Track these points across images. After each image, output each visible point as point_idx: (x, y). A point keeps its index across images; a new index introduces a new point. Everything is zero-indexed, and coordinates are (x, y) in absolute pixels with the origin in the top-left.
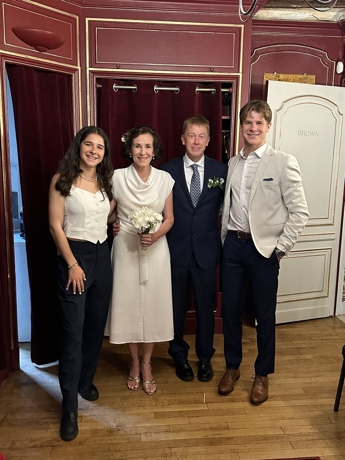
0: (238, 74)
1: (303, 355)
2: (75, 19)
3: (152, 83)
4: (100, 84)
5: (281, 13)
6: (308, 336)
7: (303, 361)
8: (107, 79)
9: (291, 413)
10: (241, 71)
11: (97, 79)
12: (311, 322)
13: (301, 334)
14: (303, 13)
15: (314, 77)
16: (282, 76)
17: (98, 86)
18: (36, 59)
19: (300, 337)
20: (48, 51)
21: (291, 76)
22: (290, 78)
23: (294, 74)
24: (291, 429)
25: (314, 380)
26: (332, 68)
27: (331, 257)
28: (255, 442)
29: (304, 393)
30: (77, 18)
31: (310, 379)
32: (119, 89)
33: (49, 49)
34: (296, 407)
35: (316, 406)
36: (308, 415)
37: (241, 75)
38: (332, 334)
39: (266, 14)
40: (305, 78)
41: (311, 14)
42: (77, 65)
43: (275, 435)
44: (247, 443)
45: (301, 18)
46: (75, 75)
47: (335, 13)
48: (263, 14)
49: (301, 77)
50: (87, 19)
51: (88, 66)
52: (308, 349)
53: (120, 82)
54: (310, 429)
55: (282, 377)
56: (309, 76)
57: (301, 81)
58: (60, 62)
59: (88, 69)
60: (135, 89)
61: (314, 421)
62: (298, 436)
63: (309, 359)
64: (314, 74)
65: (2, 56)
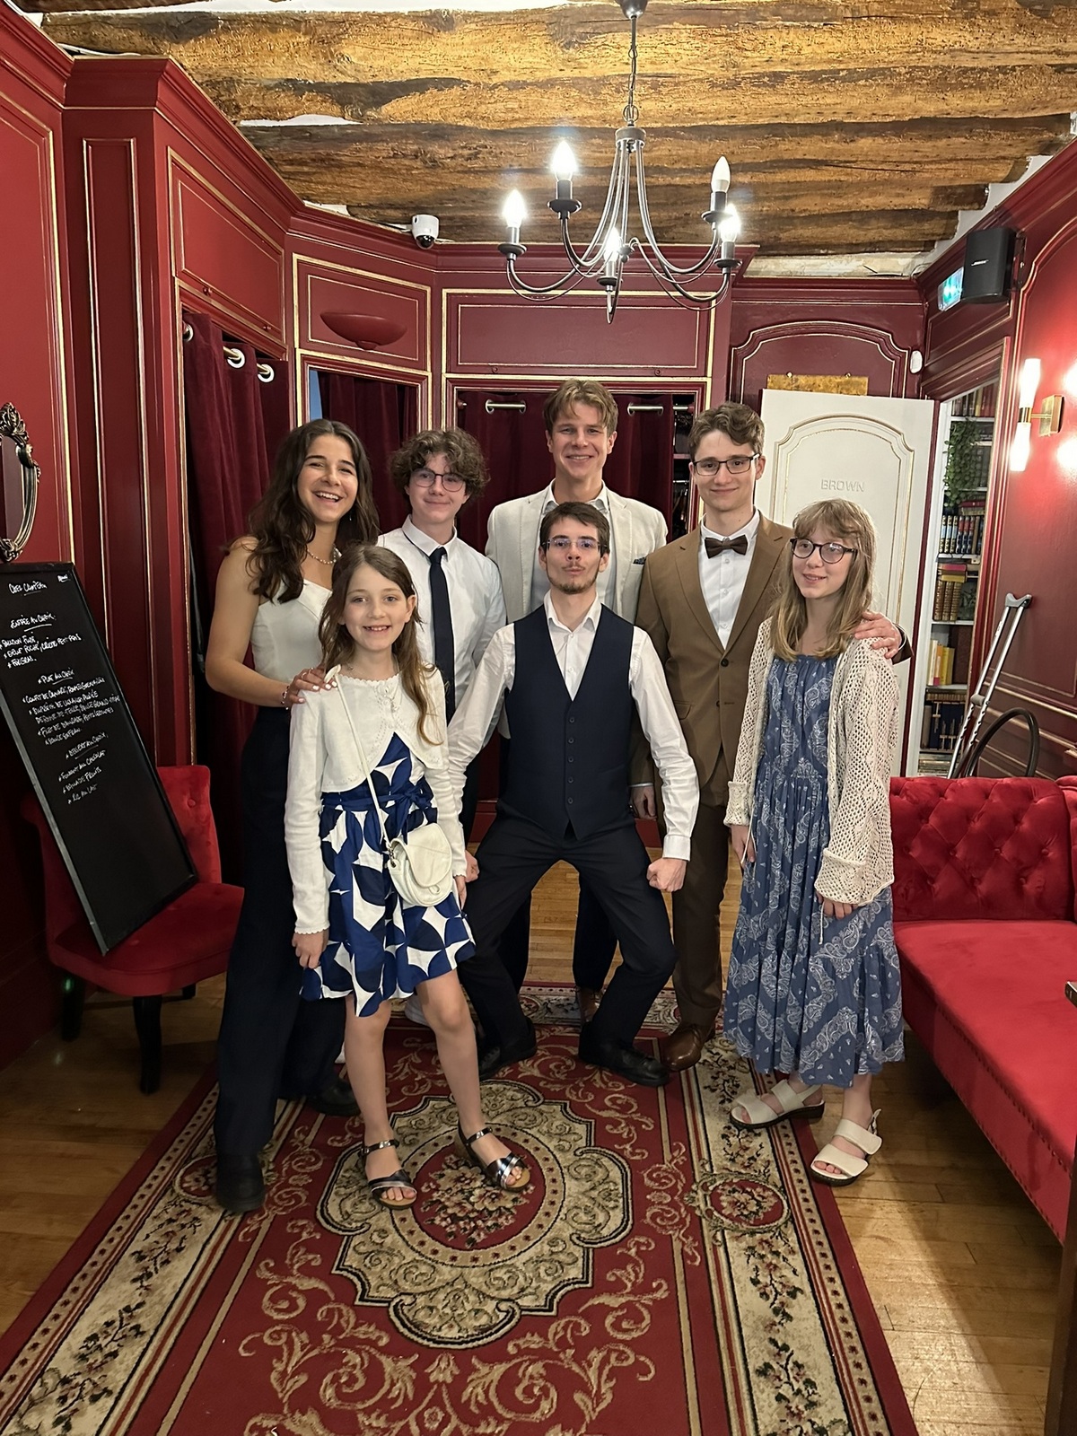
0: (704, 379)
2: (425, 292)
4: (463, 400)
5: (802, 264)
8: (475, 393)
10: (709, 374)
11: (459, 393)
14: (845, 262)
15: (866, 380)
16: (802, 380)
17: (460, 404)
18: (357, 361)
20: (378, 347)
21: (819, 380)
22: (818, 382)
23: (825, 375)
26: (902, 363)
30: (429, 290)
32: (495, 408)
33: (380, 344)
37: (709, 381)
39: (773, 267)
40: (847, 383)
41: (861, 263)
42: (426, 370)
45: (840, 273)
46: (422, 387)
47: (908, 260)
48: (768, 267)
49: (839, 380)
50: (445, 292)
51: (444, 370)
53: (496, 397)
56: (857, 379)
57: (838, 388)
58: (397, 365)
59: (445, 376)
60: (522, 409)
64: (865, 376)
65: (304, 358)
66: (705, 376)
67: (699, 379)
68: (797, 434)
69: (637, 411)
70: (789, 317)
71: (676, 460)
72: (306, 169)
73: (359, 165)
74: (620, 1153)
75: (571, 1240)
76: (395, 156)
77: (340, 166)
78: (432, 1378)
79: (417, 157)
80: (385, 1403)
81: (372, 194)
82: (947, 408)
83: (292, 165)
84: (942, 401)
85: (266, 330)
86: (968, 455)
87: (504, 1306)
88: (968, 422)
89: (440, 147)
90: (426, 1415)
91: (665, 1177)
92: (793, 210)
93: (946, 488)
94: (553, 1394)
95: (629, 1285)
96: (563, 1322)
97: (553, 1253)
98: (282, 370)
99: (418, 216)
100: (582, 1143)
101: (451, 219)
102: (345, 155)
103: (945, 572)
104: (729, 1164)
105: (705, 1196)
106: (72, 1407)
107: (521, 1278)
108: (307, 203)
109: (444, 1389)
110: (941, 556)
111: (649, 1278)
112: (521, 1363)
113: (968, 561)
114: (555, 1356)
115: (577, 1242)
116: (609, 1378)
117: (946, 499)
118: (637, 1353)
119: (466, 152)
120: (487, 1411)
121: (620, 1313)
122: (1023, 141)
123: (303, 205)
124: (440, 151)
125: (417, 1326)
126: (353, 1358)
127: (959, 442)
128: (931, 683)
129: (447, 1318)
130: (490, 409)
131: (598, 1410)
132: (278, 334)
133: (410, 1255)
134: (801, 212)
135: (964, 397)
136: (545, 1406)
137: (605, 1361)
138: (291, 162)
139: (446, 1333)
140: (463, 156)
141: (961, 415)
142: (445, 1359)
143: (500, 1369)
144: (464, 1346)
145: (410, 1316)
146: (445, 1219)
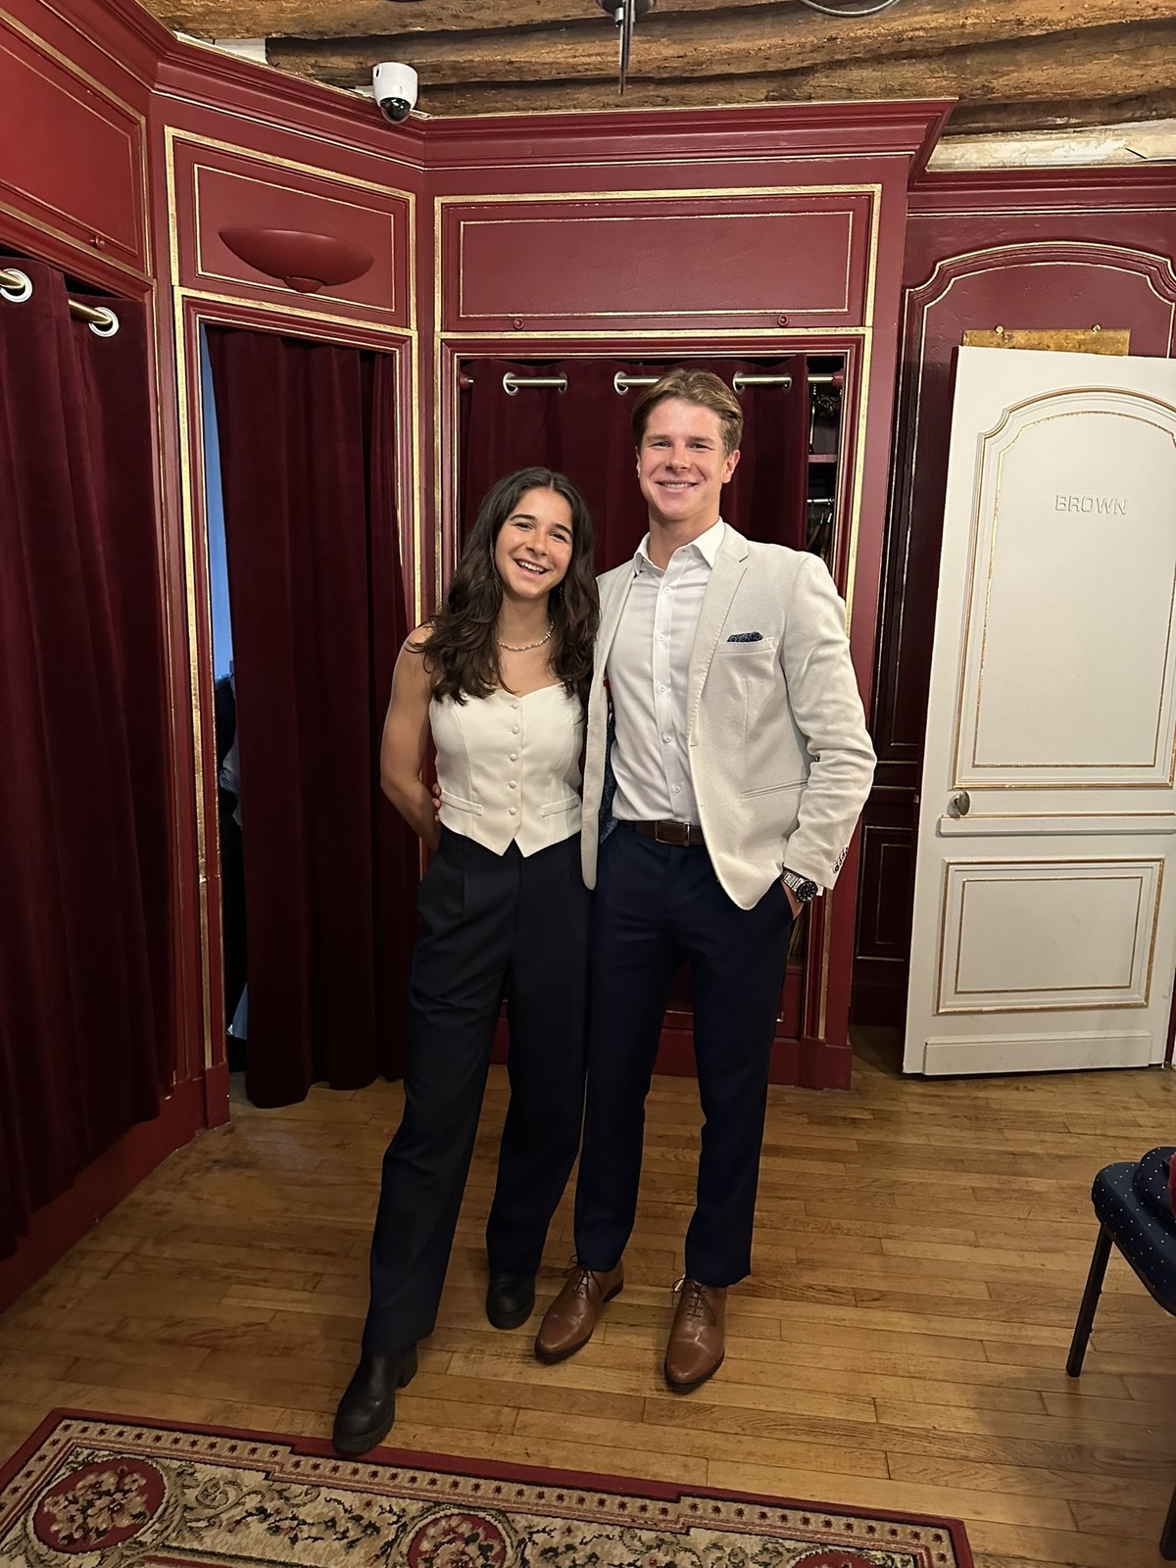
1: (1025, 1179)
2: (406, 202)
3: (610, 367)
4: (469, 375)
5: (1024, 149)
6: (1059, 1119)
7: (1017, 1195)
8: (486, 360)
9: (922, 1360)
10: (869, 321)
11: (463, 363)
12: (1086, 1078)
13: (1038, 1112)
14: (1094, 143)
15: (1126, 335)
16: (1020, 336)
17: (463, 380)
18: (286, 310)
19: (1033, 1120)
20: (322, 288)
21: (1046, 336)
22: (1046, 339)
23: (1059, 328)
24: (905, 1410)
25: (1031, 1260)
27: (1160, 887)
28: (777, 1435)
29: (987, 1298)
30: (412, 198)
31: (1022, 1256)
32: (521, 387)
33: (325, 284)
34: (946, 1341)
35: (1010, 1348)
36: (975, 1372)
37: (868, 333)
38: (1140, 1121)
39: (975, 156)
40: (1095, 340)
41: (1121, 144)
42: (408, 326)
43: (845, 1423)
44: (748, 1432)
45: (1088, 160)
46: (401, 353)
48: (968, 156)
49: (1082, 337)
50: (438, 201)
51: (438, 328)
52: (1047, 1160)
53: (521, 367)
54: (967, 1420)
55: (932, 1239)
56: (1111, 334)
57: (1080, 347)
58: (357, 319)
59: (440, 335)
60: (562, 386)
61: (989, 1397)
62: (919, 1436)
63: (1039, 1193)
64: (1124, 328)
65: (189, 303)
66: (862, 324)
67: (853, 331)
68: (1016, 421)
69: (748, 385)
70: (1001, 237)
71: (812, 464)
81: (282, 11)
85: (94, 245)
98: (133, 318)
99: (380, 65)
101: (436, 69)
108: (181, 37)
123: (174, 39)
130: (511, 388)
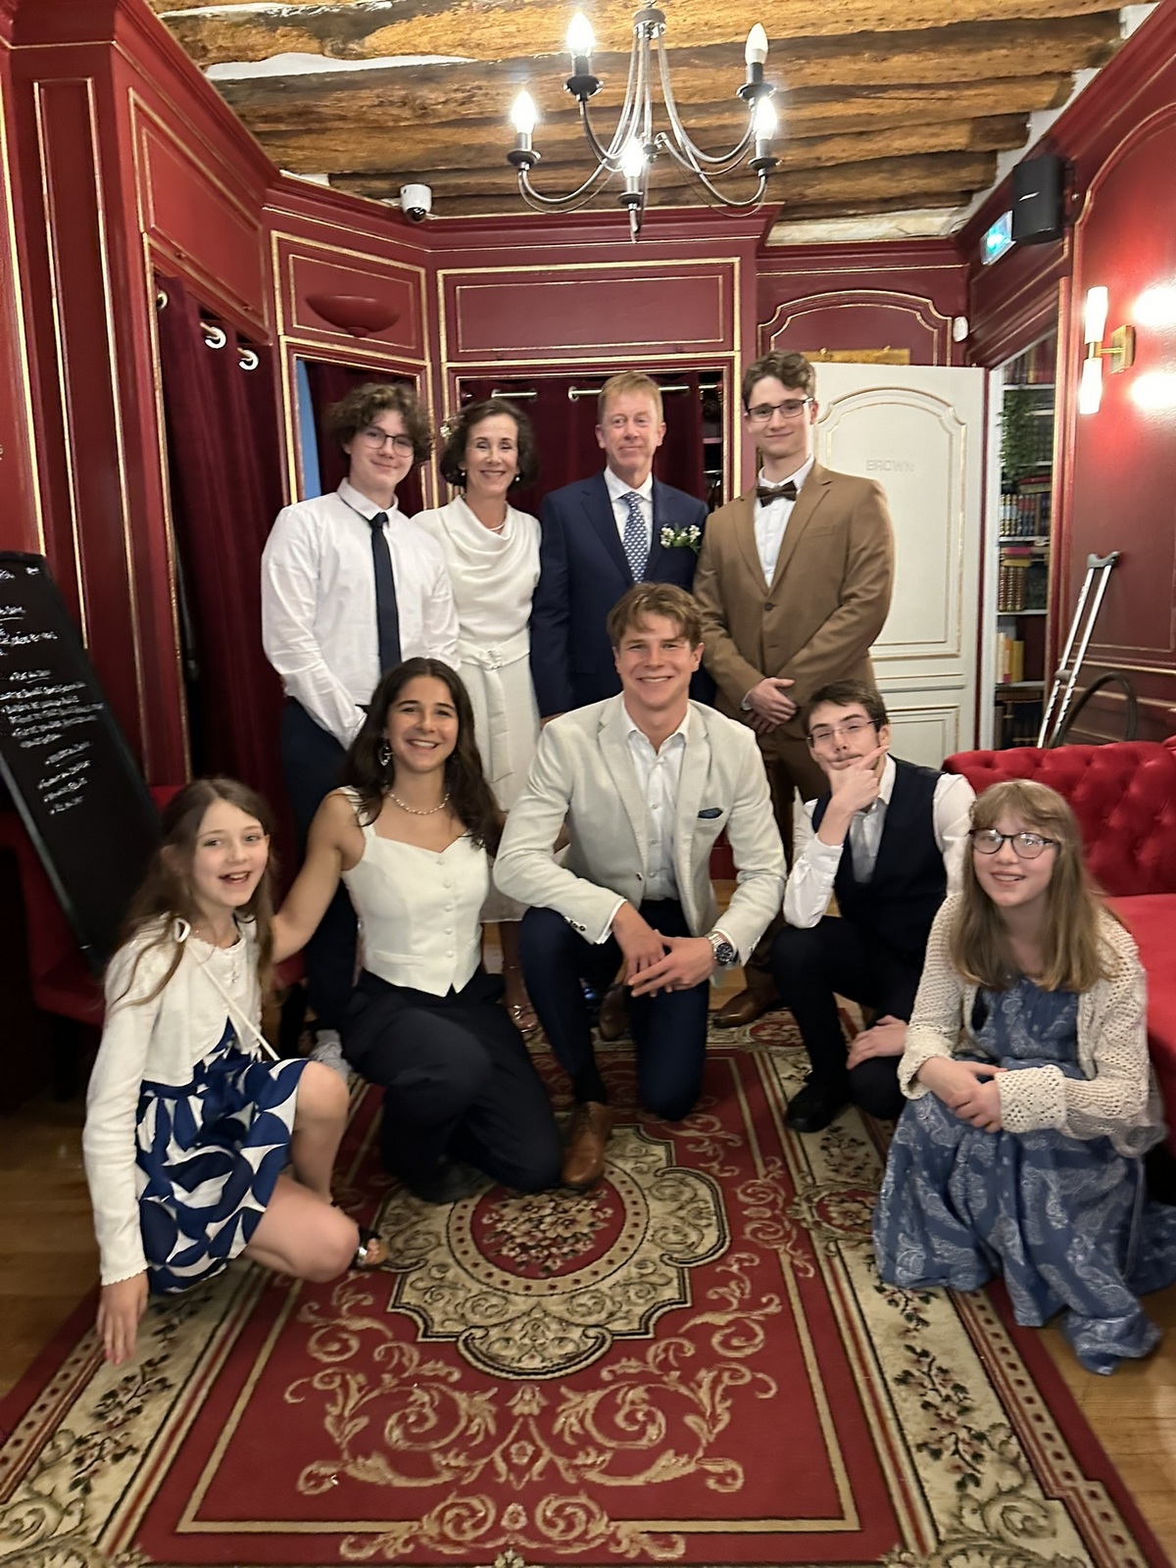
0: (731, 354)
2: (419, 274)
3: (564, 384)
4: (467, 391)
5: (831, 229)
8: (479, 381)
10: (737, 345)
11: (462, 383)
14: (876, 224)
15: (908, 351)
16: (838, 355)
17: (464, 395)
18: (349, 350)
20: (369, 334)
21: (855, 354)
23: (863, 349)
26: (945, 331)
30: (422, 272)
33: (371, 331)
37: (737, 355)
39: (799, 235)
40: (887, 356)
41: (894, 224)
42: (423, 359)
45: (871, 236)
46: (420, 377)
47: (945, 219)
48: (794, 234)
49: (879, 353)
50: (441, 273)
51: (444, 359)
53: (504, 385)
56: (896, 352)
57: (877, 361)
58: (393, 354)
59: (446, 365)
60: (532, 397)
64: (906, 347)
65: (290, 347)
66: (733, 349)
67: (727, 354)
68: (838, 410)
70: (819, 289)
71: (706, 445)
72: (282, 127)
73: (343, 118)
74: (708, 1171)
75: (662, 1261)
76: (381, 104)
77: (321, 119)
78: (516, 1411)
79: (405, 104)
80: (463, 1440)
81: (355, 158)
82: (998, 376)
83: (266, 122)
84: (992, 368)
85: (246, 310)
86: (1023, 426)
87: (592, 1332)
88: (1021, 391)
89: (432, 91)
90: (513, 1449)
91: (763, 1192)
92: (818, 159)
93: (1003, 464)
94: (661, 1418)
95: (735, 1302)
96: (663, 1344)
97: (642, 1275)
98: (268, 357)
99: (407, 187)
100: (663, 1164)
101: (444, 188)
102: (327, 105)
103: (1009, 557)
104: (832, 1175)
105: (810, 1208)
106: (92, 1469)
107: (608, 1303)
108: (285, 173)
109: (531, 1422)
110: (1003, 539)
111: (756, 1295)
112: (617, 1390)
113: (1031, 543)
114: (658, 1379)
115: (669, 1262)
116: (724, 1398)
117: (1004, 476)
118: (753, 1370)
119: (459, 95)
120: (584, 1441)
121: (728, 1331)
122: (1071, 50)
123: (279, 174)
124: (431, 95)
125: (493, 1359)
126: (420, 1395)
127: (1013, 412)
128: (1000, 681)
129: (527, 1349)
131: (716, 1431)
132: (261, 317)
133: (476, 1288)
134: (827, 160)
135: (1016, 360)
136: (652, 1431)
137: (716, 1381)
138: (266, 119)
139: (528, 1364)
140: (456, 101)
141: (1012, 384)
142: (529, 1391)
143: (593, 1398)
144: (549, 1376)
145: (484, 1348)
146: (513, 1249)
